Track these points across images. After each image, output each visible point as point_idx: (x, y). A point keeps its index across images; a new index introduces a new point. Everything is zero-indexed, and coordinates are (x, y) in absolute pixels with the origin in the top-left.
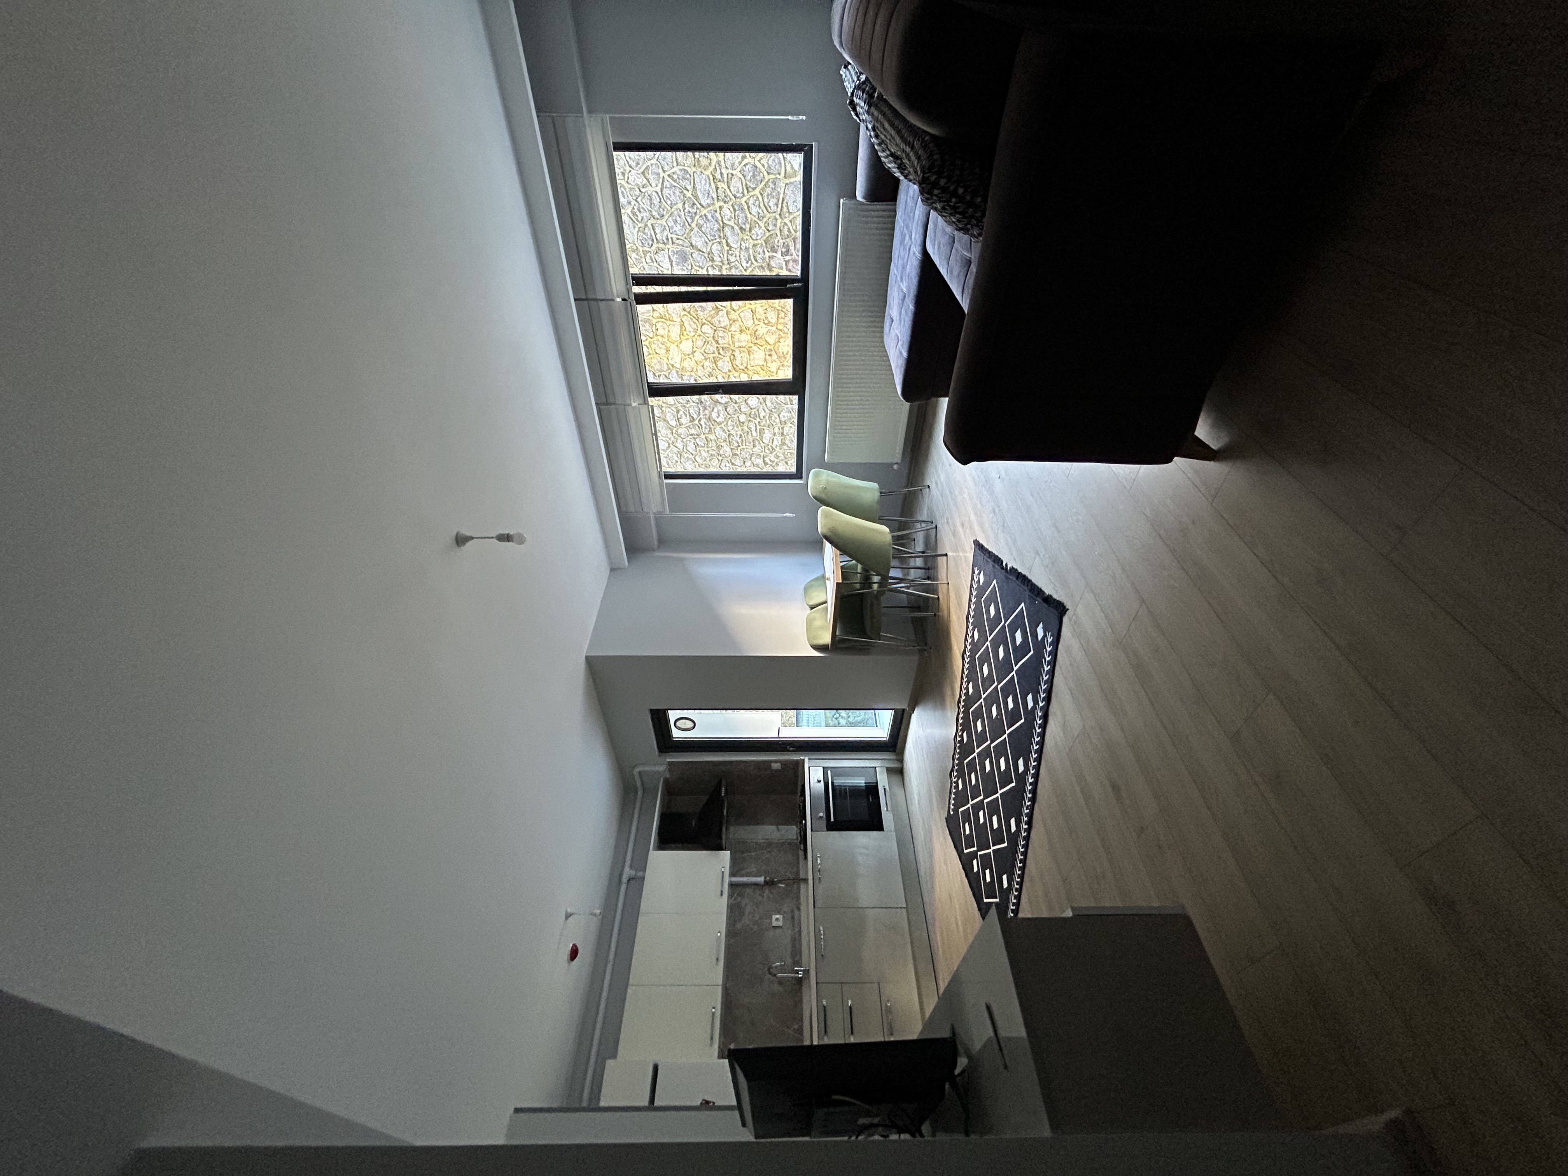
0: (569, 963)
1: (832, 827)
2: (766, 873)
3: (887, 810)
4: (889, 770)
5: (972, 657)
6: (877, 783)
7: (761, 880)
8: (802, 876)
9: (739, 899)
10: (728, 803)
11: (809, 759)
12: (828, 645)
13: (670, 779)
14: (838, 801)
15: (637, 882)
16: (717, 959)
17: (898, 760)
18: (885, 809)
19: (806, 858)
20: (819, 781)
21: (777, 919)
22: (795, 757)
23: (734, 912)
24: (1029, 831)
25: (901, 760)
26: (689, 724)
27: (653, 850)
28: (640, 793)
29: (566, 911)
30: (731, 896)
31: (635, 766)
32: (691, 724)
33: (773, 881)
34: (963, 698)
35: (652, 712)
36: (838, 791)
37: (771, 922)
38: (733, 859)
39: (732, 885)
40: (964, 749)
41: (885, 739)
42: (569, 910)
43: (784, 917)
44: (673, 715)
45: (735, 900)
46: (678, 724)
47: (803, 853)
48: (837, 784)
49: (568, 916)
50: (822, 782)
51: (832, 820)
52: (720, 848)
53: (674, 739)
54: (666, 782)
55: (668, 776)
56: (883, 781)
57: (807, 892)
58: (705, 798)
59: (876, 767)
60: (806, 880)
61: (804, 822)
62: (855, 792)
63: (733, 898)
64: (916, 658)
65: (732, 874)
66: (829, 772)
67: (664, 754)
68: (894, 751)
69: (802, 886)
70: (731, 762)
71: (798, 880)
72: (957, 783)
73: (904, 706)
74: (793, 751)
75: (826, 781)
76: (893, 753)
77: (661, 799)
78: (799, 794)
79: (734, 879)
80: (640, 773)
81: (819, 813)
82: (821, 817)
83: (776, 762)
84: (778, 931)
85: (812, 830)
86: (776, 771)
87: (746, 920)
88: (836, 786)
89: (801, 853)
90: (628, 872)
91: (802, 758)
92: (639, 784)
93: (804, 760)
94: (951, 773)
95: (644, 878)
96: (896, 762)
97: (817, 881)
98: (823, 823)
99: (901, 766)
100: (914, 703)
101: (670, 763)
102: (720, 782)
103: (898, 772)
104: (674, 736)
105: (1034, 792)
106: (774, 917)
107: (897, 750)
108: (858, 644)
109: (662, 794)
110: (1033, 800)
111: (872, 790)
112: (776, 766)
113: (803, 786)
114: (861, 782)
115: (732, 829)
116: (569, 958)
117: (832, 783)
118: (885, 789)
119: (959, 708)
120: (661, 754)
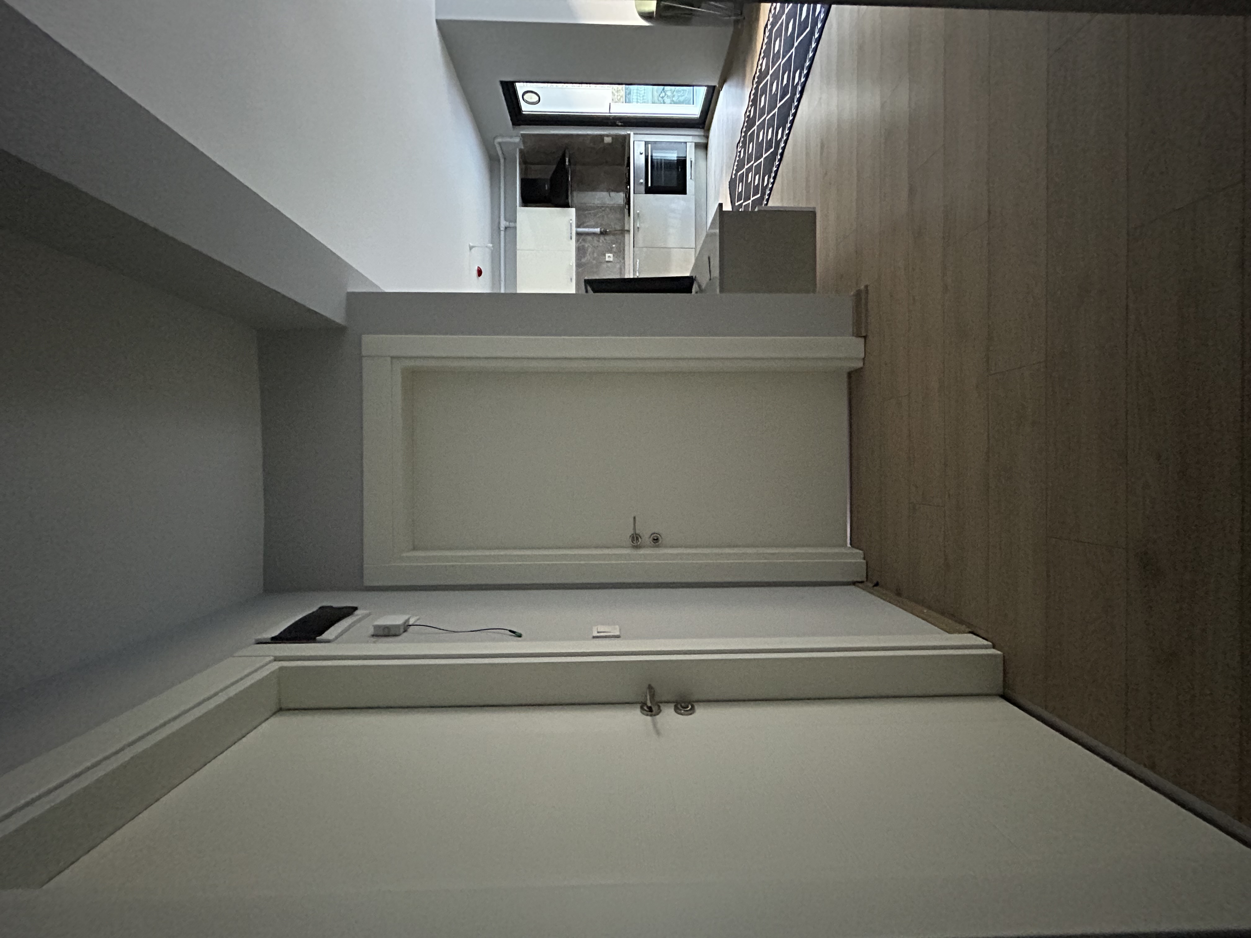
0: (478, 278)
1: (649, 191)
2: (601, 226)
3: (691, 178)
4: (697, 146)
5: (771, 31)
6: (686, 157)
7: (598, 230)
8: (626, 228)
9: (583, 244)
10: (571, 171)
11: (634, 134)
12: (653, 13)
13: (525, 150)
14: (655, 173)
15: (511, 230)
16: (571, 279)
17: (704, 136)
18: (690, 177)
19: (629, 215)
20: (641, 154)
21: (609, 257)
22: (622, 132)
23: (580, 252)
24: (773, 183)
25: (707, 137)
26: (535, 98)
27: (519, 206)
28: (502, 161)
29: (469, 245)
30: (577, 241)
31: (495, 138)
32: (536, 99)
33: (606, 231)
34: (758, 74)
35: (502, 83)
36: (656, 164)
37: (605, 258)
38: (578, 216)
39: (578, 234)
40: (750, 122)
41: (697, 116)
42: (471, 244)
43: (614, 256)
44: (521, 88)
45: (580, 243)
46: (525, 97)
47: (627, 210)
48: (655, 158)
49: (471, 248)
50: (644, 155)
51: (650, 185)
52: (567, 206)
53: (524, 113)
54: (521, 151)
55: (522, 147)
56: (691, 155)
57: (629, 239)
58: (554, 167)
59: (686, 143)
60: (629, 231)
61: (628, 187)
62: (668, 164)
63: (579, 242)
64: (730, 30)
65: (578, 226)
66: (650, 145)
67: (517, 127)
68: (703, 128)
69: (626, 236)
70: (572, 135)
71: (624, 231)
72: (740, 152)
73: (715, 83)
74: (621, 126)
75: (647, 154)
76: (703, 130)
77: (520, 167)
78: (626, 165)
79: (581, 230)
80: (500, 143)
81: (640, 179)
82: (642, 183)
83: (608, 136)
84: (609, 264)
85: (634, 193)
86: (609, 144)
87: (588, 257)
88: (654, 159)
89: (626, 211)
90: (503, 224)
91: (629, 132)
92: (500, 153)
93: (629, 135)
94: (738, 144)
95: (515, 228)
96: (704, 138)
97: (636, 231)
98: (643, 188)
99: (706, 142)
100: (723, 81)
101: (523, 135)
102: (565, 152)
103: (704, 147)
104: (523, 110)
105: (782, 155)
106: (607, 255)
107: (706, 128)
108: (680, 12)
109: (520, 164)
110: (780, 160)
111: (682, 163)
112: (608, 140)
113: (629, 158)
114: (673, 156)
115: (575, 194)
116: (477, 275)
117: (652, 156)
118: (691, 161)
119: (753, 84)
120: (514, 126)
